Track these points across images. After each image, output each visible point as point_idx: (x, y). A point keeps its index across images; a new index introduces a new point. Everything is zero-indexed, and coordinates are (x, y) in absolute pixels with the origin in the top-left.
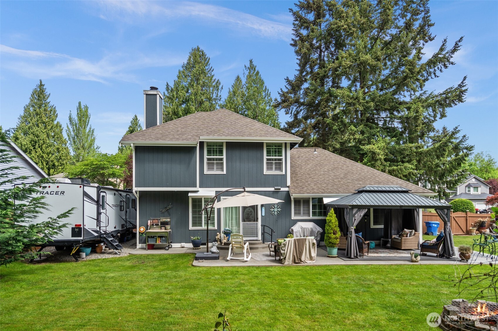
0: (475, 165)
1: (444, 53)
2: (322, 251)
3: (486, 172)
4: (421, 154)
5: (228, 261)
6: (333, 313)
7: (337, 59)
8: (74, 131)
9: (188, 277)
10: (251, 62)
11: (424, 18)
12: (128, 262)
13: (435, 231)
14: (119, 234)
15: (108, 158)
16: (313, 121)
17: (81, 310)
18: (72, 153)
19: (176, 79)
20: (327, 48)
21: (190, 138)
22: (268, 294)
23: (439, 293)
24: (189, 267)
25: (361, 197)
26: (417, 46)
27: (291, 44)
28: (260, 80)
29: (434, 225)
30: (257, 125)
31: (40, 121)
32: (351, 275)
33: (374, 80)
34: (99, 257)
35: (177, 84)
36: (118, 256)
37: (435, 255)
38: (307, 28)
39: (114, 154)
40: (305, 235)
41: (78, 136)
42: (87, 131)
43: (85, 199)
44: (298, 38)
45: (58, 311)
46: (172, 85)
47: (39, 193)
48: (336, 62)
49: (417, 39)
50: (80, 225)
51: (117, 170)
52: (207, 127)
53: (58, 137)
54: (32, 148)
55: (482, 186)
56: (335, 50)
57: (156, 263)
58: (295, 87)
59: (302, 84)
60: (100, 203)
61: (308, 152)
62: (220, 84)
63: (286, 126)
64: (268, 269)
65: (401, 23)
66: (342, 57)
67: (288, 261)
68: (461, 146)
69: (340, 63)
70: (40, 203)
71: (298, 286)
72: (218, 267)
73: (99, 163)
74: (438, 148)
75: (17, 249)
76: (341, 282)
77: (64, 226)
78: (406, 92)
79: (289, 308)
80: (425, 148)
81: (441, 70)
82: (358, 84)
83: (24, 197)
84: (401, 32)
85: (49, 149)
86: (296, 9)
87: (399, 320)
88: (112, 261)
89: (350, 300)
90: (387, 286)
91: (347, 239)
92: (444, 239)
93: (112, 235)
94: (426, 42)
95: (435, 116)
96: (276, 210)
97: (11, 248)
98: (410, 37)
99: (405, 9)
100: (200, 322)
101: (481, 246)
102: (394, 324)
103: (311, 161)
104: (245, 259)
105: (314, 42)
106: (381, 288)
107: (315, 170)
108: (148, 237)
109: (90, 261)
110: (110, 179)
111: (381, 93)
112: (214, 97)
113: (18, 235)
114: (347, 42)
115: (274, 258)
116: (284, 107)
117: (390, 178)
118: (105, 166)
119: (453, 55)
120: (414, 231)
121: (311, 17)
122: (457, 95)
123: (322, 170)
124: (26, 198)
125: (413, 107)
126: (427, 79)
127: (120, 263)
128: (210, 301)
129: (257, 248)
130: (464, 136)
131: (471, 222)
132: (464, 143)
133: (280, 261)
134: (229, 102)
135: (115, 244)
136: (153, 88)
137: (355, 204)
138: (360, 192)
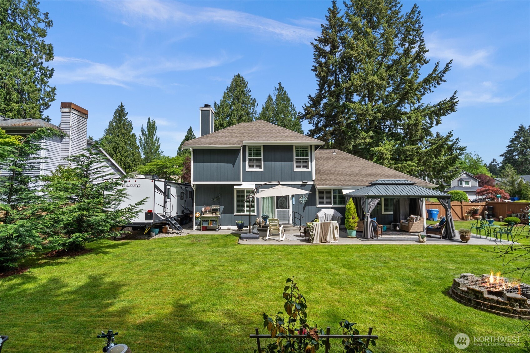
0: (465, 163)
1: (437, 73)
2: (343, 233)
3: (475, 168)
4: (421, 154)
5: (266, 240)
6: (358, 284)
7: (350, 80)
8: (144, 140)
9: (236, 253)
10: (280, 84)
11: (419, 46)
12: (188, 240)
13: (435, 217)
14: (179, 219)
15: (170, 160)
16: (331, 129)
17: (155, 277)
18: (143, 156)
19: (222, 99)
20: (341, 72)
21: (236, 143)
22: (302, 267)
23: (446, 269)
24: (236, 245)
25: (375, 189)
26: (414, 68)
27: (312, 70)
28: (287, 98)
29: (434, 212)
30: (288, 132)
31: (120, 133)
32: (369, 253)
33: (380, 96)
34: (165, 236)
35: (223, 102)
36: (179, 235)
37: (439, 236)
38: (325, 57)
39: (174, 157)
40: (328, 219)
41: (147, 144)
42: (154, 139)
43: (155, 190)
44: (318, 65)
45: (137, 278)
46: (219, 103)
47: (121, 186)
48: (349, 82)
49: (414, 63)
50: (152, 211)
51: (177, 169)
52: (249, 134)
53: (133, 144)
54: (114, 153)
55: (472, 180)
56: (347, 73)
57: (209, 242)
58: (316, 102)
59: (322, 100)
60: (166, 194)
61: (328, 153)
62: (256, 102)
63: (309, 133)
64: (300, 247)
65: (401, 50)
66: (354, 79)
67: (316, 241)
68: (455, 147)
69: (353, 83)
70: (122, 193)
71: (326, 261)
72: (259, 245)
73: (163, 164)
74: (435, 149)
75: (105, 228)
76: (361, 258)
77: (140, 211)
78: (406, 104)
79: (321, 279)
80: (424, 149)
81: (435, 87)
82: (367, 99)
83: (111, 189)
84: (400, 58)
85: (126, 154)
86: (315, 43)
87: (415, 290)
88: (175, 239)
89: (371, 274)
90: (400, 262)
91: (363, 223)
92: (446, 224)
93: (175, 219)
94: (422, 65)
95: (432, 123)
96: (304, 199)
97: (101, 228)
98: (408, 61)
99: (404, 40)
100: (249, 289)
101: (477, 229)
102: (411, 293)
103: (331, 160)
104: (281, 239)
105: (331, 67)
106: (396, 263)
107: (334, 168)
108: (203, 221)
109: (158, 239)
110: (171, 176)
111: (386, 105)
112: (251, 112)
113: (107, 218)
114: (357, 66)
115: (304, 238)
116: (307, 119)
117: (397, 173)
118: (168, 166)
119: (444, 75)
120: (419, 216)
121: (328, 48)
122: (450, 106)
123: (340, 167)
124: (113, 189)
125: (413, 116)
126: (424, 94)
127: (181, 241)
128: (255, 272)
129: (289, 230)
130: (457, 139)
131: (466, 209)
132: (457, 145)
133: (309, 241)
134: (263, 116)
135: (177, 226)
136: (206, 105)
137: (369, 194)
138: (373, 185)
